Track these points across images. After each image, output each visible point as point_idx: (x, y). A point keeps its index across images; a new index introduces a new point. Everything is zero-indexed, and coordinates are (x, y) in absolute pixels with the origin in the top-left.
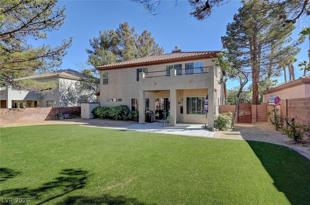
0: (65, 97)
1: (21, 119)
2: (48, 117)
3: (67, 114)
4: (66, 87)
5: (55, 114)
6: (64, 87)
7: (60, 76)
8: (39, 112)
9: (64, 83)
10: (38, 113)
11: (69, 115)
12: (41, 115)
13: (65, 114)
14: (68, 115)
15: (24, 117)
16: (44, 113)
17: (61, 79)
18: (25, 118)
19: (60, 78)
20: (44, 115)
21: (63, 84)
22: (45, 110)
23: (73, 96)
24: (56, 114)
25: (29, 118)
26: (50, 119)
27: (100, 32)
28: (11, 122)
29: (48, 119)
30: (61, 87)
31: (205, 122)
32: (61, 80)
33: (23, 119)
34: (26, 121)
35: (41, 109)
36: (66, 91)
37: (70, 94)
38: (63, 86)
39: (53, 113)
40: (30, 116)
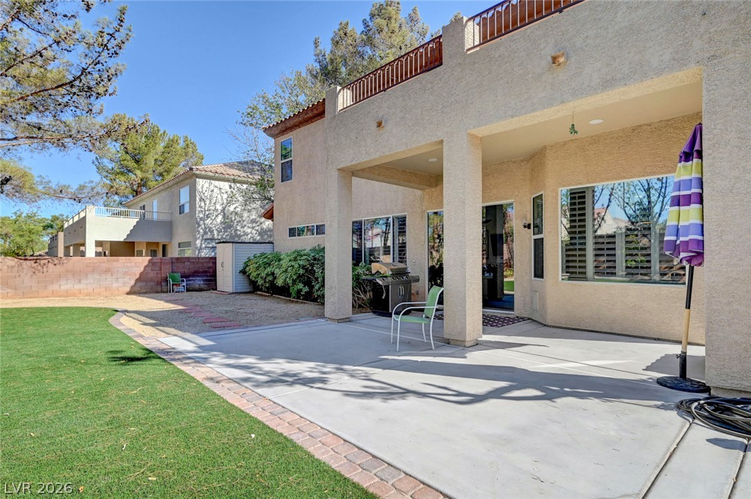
0: (212, 232)
1: (55, 287)
2: (139, 284)
3: (198, 276)
4: (215, 204)
5: (159, 276)
6: (210, 203)
7: (198, 172)
8: (110, 269)
9: (210, 193)
10: (107, 271)
11: (203, 280)
12: (117, 279)
13: (193, 276)
14: (199, 280)
15: (63, 282)
16: (126, 273)
17: (201, 180)
18: (66, 286)
19: (197, 179)
20: (126, 280)
21: (206, 194)
22: (129, 265)
23: (236, 230)
24: (163, 275)
25: (77, 287)
26: (142, 291)
27: (316, 44)
28: (24, 296)
29: (136, 289)
30: (203, 204)
31: (678, 330)
32: (201, 184)
33: (62, 287)
34: (67, 294)
35: (118, 261)
36: (216, 216)
37: (227, 225)
38: (208, 202)
39: (152, 274)
40: (82, 281)
